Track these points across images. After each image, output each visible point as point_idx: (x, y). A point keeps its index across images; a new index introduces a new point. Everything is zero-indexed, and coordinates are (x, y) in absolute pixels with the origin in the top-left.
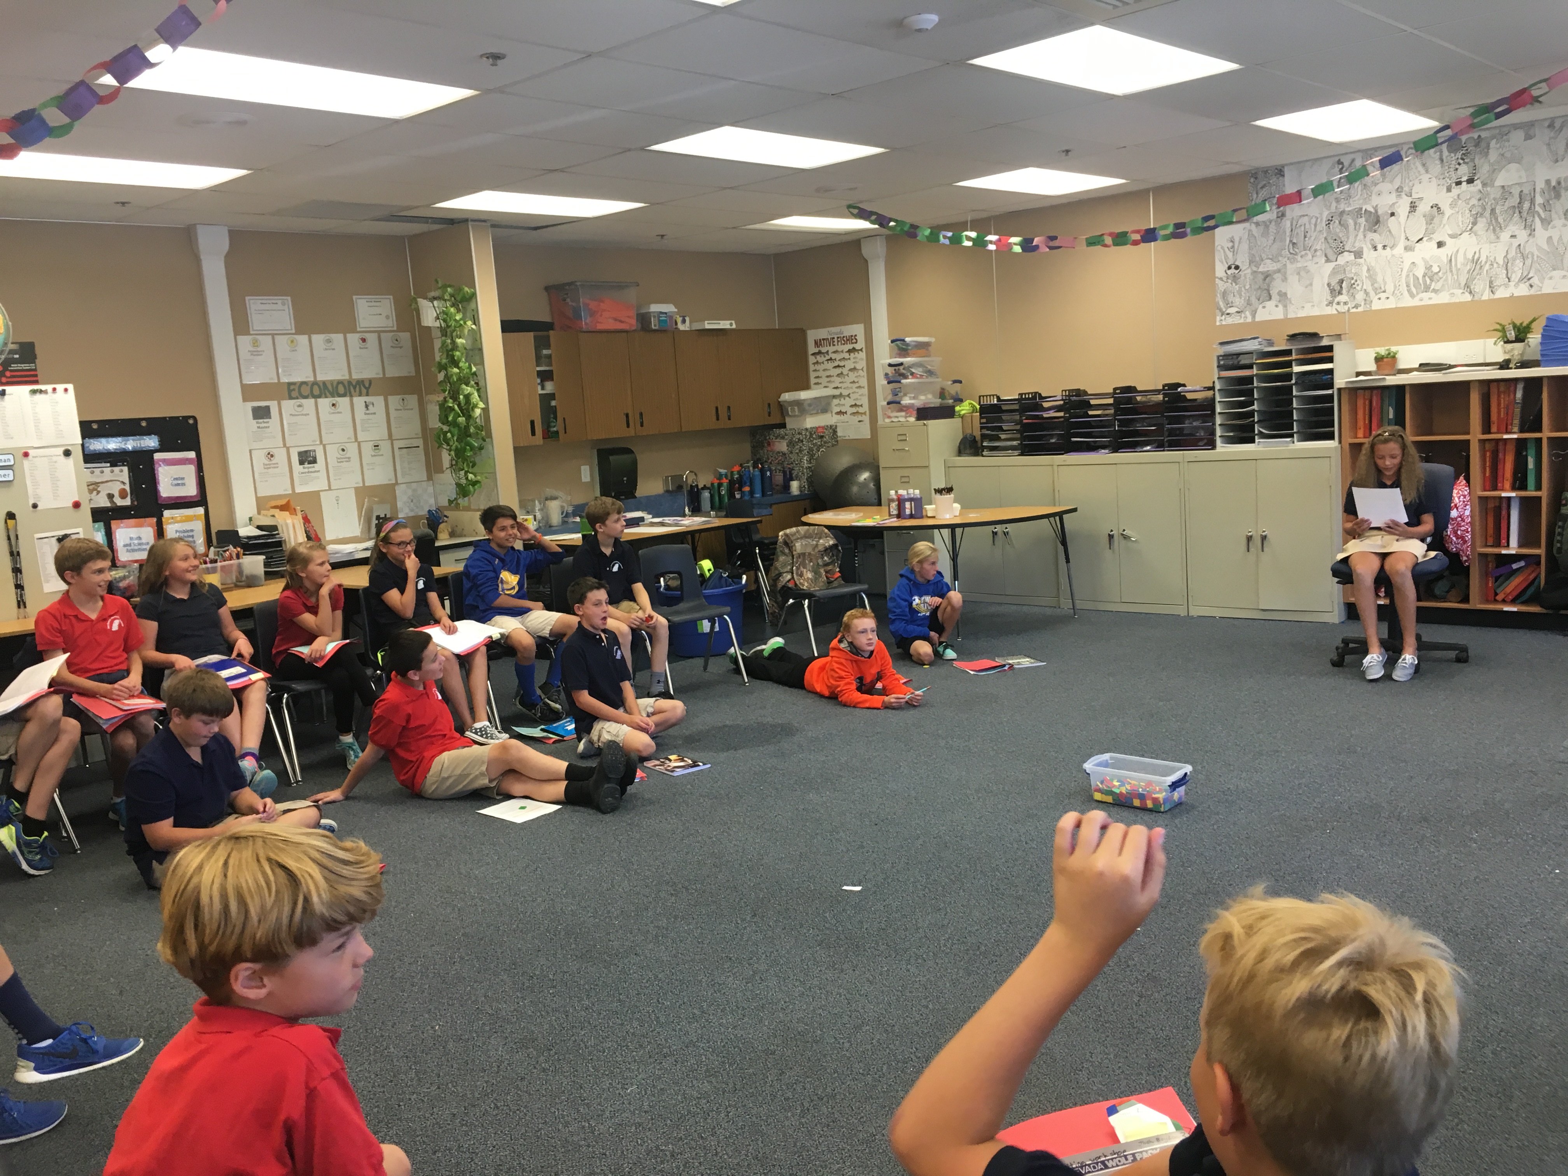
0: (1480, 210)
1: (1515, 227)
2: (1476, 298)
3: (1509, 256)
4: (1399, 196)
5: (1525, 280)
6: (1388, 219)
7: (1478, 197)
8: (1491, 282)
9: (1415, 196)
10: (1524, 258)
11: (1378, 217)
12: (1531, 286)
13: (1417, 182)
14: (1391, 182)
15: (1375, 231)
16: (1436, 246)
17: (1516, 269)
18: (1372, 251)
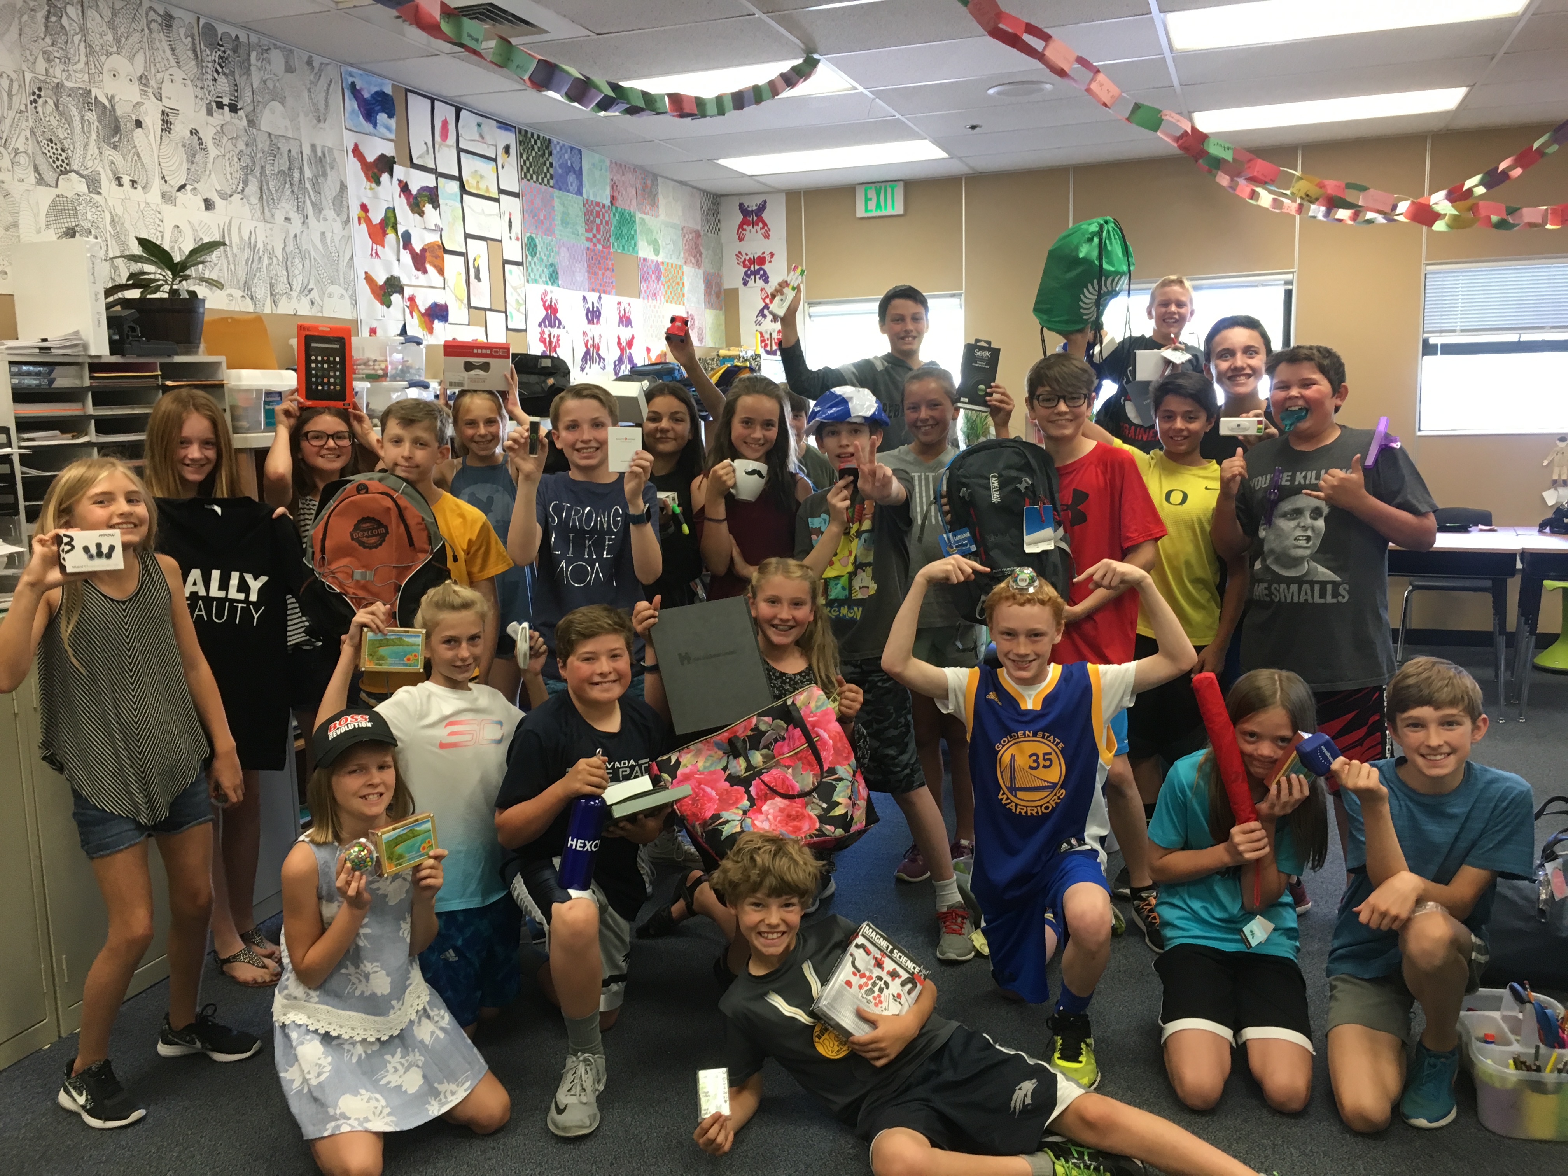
0: (249, 161)
1: (286, 207)
2: (258, 310)
3: (288, 249)
4: (144, 92)
5: (306, 292)
6: (133, 130)
7: (246, 139)
8: (272, 286)
9: (166, 102)
10: (303, 258)
11: (117, 120)
12: (313, 303)
13: (167, 78)
14: (131, 59)
15: (115, 147)
16: (202, 205)
17: (296, 272)
18: (114, 183)
